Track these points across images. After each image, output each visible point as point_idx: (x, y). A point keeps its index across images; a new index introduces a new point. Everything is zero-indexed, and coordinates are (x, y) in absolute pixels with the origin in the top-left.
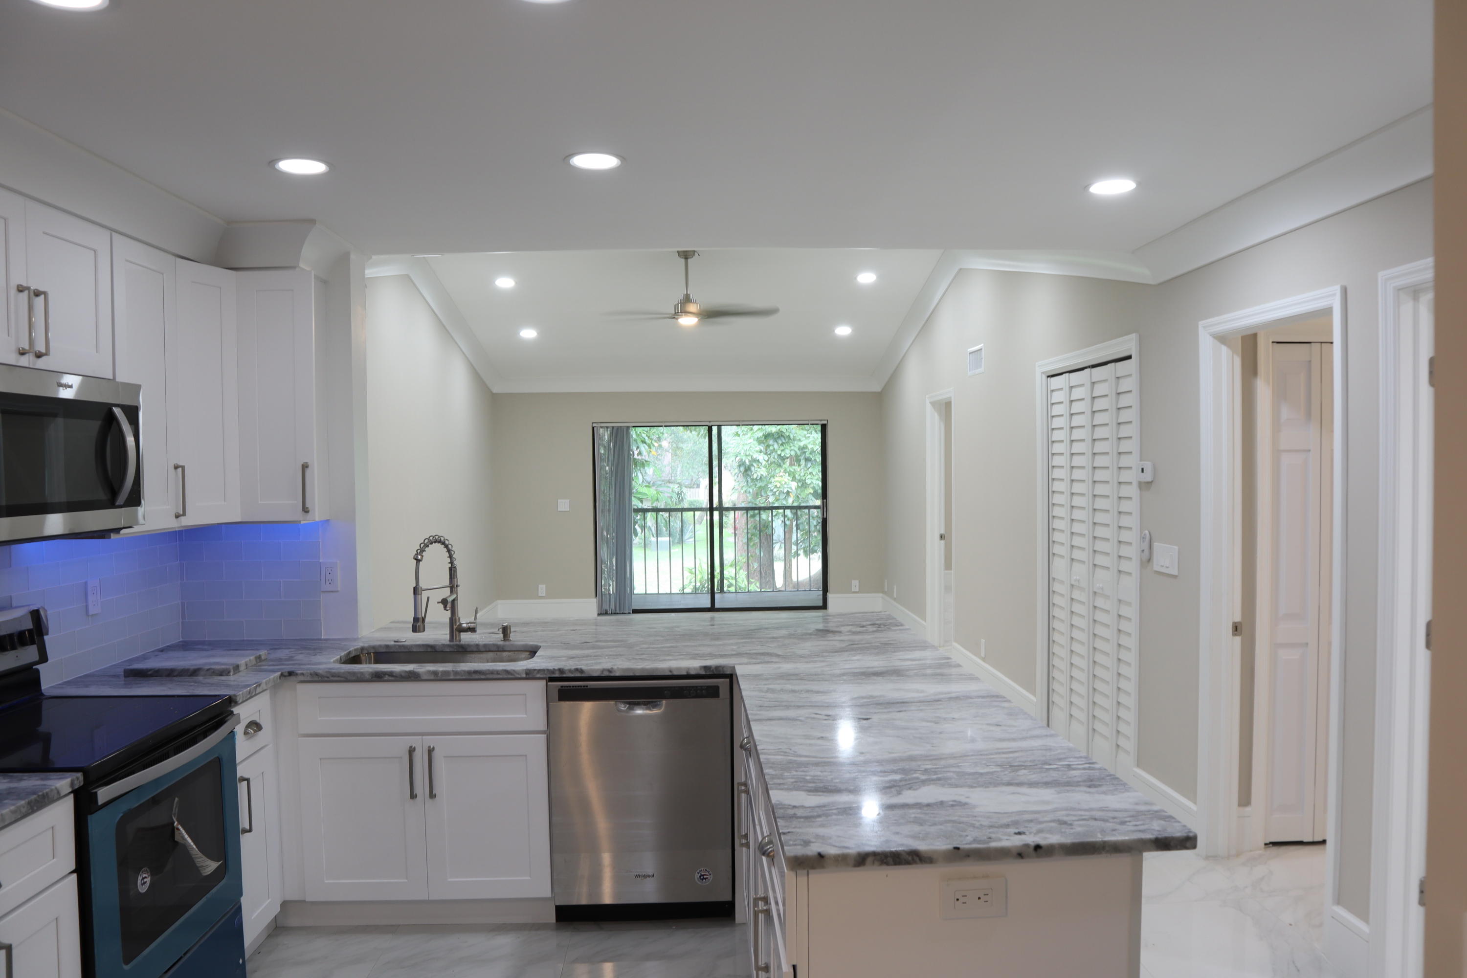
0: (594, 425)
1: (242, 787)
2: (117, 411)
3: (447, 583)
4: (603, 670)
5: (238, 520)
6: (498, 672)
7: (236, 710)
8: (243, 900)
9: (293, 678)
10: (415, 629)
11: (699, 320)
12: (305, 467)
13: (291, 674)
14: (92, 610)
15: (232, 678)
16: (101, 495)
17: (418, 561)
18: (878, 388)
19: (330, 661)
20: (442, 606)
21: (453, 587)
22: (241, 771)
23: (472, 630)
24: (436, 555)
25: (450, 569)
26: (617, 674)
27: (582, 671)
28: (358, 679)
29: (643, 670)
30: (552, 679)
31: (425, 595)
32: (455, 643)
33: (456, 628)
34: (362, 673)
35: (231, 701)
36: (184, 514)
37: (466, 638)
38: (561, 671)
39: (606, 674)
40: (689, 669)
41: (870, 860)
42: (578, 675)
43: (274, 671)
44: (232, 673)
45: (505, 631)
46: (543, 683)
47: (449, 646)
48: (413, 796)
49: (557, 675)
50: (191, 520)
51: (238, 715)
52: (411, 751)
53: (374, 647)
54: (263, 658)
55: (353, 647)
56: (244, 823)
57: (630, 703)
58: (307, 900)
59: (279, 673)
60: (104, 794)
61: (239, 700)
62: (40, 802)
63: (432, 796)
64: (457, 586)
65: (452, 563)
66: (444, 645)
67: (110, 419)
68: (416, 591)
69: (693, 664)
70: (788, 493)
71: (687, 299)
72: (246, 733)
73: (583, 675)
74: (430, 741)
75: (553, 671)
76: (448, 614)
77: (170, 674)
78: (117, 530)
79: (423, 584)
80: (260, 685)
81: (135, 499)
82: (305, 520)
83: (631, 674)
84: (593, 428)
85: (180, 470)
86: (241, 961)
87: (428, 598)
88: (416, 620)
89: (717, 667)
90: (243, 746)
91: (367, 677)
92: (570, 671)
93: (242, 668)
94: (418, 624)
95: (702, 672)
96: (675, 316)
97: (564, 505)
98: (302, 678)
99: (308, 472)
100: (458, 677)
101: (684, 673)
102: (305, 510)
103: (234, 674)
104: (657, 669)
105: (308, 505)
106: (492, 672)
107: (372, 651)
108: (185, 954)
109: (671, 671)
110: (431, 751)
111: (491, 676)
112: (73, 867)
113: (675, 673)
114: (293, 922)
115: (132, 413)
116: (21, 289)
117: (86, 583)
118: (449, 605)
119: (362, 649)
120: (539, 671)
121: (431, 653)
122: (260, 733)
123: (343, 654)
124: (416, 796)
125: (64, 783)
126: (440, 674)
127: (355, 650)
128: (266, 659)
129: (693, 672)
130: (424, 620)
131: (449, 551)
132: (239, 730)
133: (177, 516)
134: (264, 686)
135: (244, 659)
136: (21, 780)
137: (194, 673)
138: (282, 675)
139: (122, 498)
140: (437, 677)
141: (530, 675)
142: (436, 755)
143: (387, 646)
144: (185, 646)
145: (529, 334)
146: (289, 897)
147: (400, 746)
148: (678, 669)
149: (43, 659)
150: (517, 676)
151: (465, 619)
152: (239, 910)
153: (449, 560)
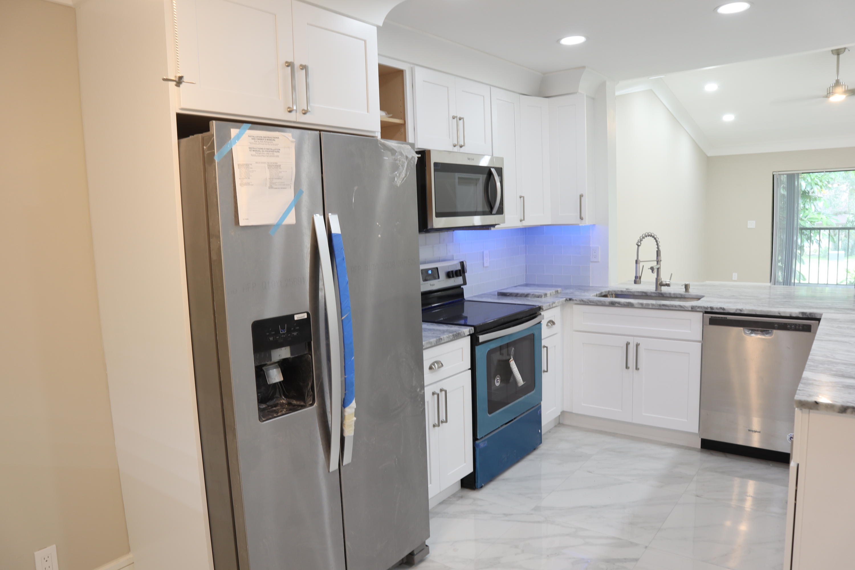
0: (774, 173)
1: (544, 351)
2: (493, 170)
3: (655, 259)
4: (737, 310)
5: (550, 223)
6: (675, 306)
7: (542, 313)
8: (543, 404)
9: (571, 302)
10: (635, 282)
12: (581, 196)
13: (570, 299)
14: (485, 265)
15: (543, 299)
16: (487, 209)
17: (638, 246)
19: (591, 296)
20: (651, 271)
21: (658, 262)
22: (544, 343)
23: (668, 285)
24: (649, 244)
25: (657, 251)
26: (745, 312)
27: (724, 309)
28: (603, 304)
29: (761, 311)
30: (706, 312)
31: (641, 264)
32: (658, 291)
33: (659, 284)
34: (604, 302)
35: (540, 308)
36: (524, 220)
37: (664, 289)
38: (712, 308)
39: (738, 312)
40: (791, 313)
41: (849, 411)
42: (722, 311)
43: (562, 298)
44: (543, 297)
45: (687, 287)
46: (701, 314)
47: (654, 293)
48: (627, 367)
49: (709, 310)
50: (529, 222)
51: (543, 315)
52: (628, 344)
53: (615, 291)
54: (559, 292)
55: (604, 290)
56: (544, 368)
57: (752, 330)
58: (574, 412)
59: (565, 299)
60: (482, 338)
61: (544, 308)
62: (457, 336)
63: (637, 369)
64: (661, 261)
65: (658, 248)
66: (652, 293)
67: (490, 174)
68: (637, 262)
69: (795, 311)
71: (837, 84)
72: (547, 325)
73: (725, 311)
74: (638, 340)
75: (707, 308)
76: (655, 275)
77: (516, 295)
78: (494, 226)
79: (640, 259)
80: (555, 303)
81: (501, 211)
82: (582, 224)
83: (754, 313)
84: (773, 176)
85: (522, 198)
86: (540, 431)
87: (643, 266)
88: (636, 277)
89: (810, 314)
90: (545, 331)
91: (607, 303)
92: (717, 308)
93: (548, 295)
94: (637, 280)
95: (801, 316)
96: (828, 95)
97: (752, 224)
98: (576, 302)
99: (583, 199)
100: (654, 307)
101: (788, 315)
102: (581, 218)
103: (544, 297)
104: (771, 312)
105: (583, 215)
106: (672, 306)
107: (614, 293)
108: (514, 419)
109: (779, 313)
110: (637, 345)
111: (672, 308)
112: (469, 367)
113: (783, 315)
114: (567, 422)
115: (500, 171)
116: (454, 118)
117: (483, 252)
118: (657, 270)
119: (609, 292)
120: (699, 307)
121: (645, 295)
122: (554, 326)
123: (598, 293)
124: (629, 368)
125: (466, 331)
126: (644, 305)
127: (605, 292)
128: (560, 293)
129: (794, 315)
130: (640, 278)
131: (657, 241)
132: (544, 323)
133: (521, 221)
134: (556, 304)
135: (550, 292)
137: (526, 296)
138: (566, 300)
139: (495, 210)
140: (643, 307)
141: (693, 309)
142: (641, 348)
143: (622, 291)
144: (527, 285)
145: (729, 118)
146: (565, 409)
147: (624, 340)
148: (784, 312)
149: (465, 283)
150: (686, 309)
151: (665, 279)
152: (540, 407)
153: (656, 246)
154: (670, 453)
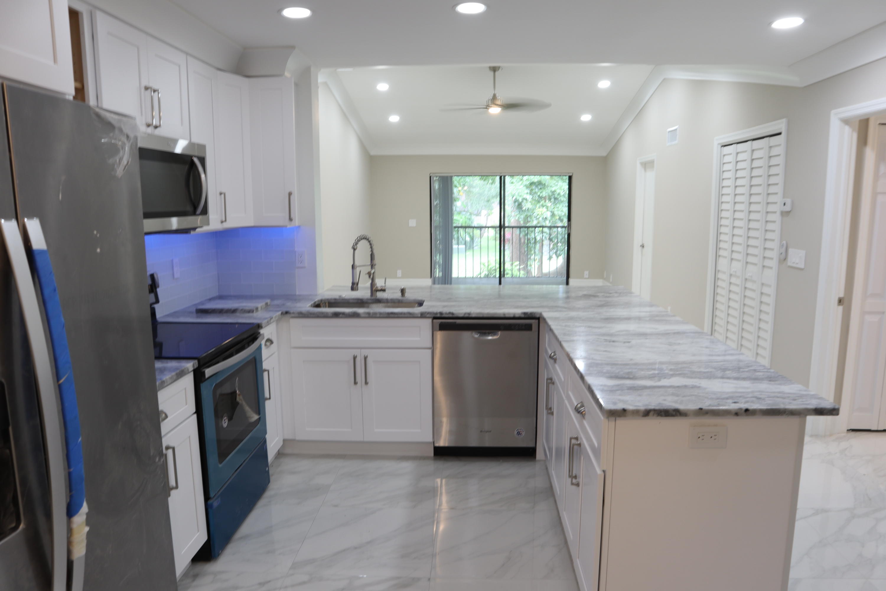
0: (431, 175)
1: (265, 374)
2: (196, 160)
3: (369, 263)
4: (465, 314)
5: (253, 225)
6: (404, 314)
7: (262, 331)
8: (267, 436)
9: (288, 315)
10: (353, 289)
11: (501, 109)
12: (290, 194)
13: (287, 313)
14: (176, 276)
15: (255, 314)
16: (189, 208)
17: (354, 249)
18: (604, 154)
19: (306, 307)
20: (367, 276)
21: (372, 266)
22: (265, 366)
23: (383, 290)
24: (363, 247)
25: (371, 254)
26: (473, 316)
27: (453, 314)
28: (325, 316)
29: (488, 314)
30: (435, 318)
31: (358, 270)
32: (373, 298)
33: (374, 289)
34: (327, 313)
35: (259, 326)
36: (225, 221)
37: (380, 295)
38: (441, 313)
39: (467, 316)
40: (514, 314)
41: (651, 413)
42: (451, 316)
43: (278, 311)
44: (255, 311)
45: (403, 291)
46: (430, 320)
47: (370, 299)
48: (355, 383)
49: (438, 315)
50: (229, 225)
51: (263, 334)
52: (355, 358)
53: (328, 300)
54: (269, 304)
55: (317, 299)
56: (267, 395)
57: (480, 333)
58: (298, 438)
59: (280, 313)
60: (209, 372)
61: (263, 325)
62: (181, 374)
63: (366, 383)
64: (375, 265)
65: (372, 251)
66: (368, 299)
67: (193, 164)
68: (353, 267)
69: (518, 311)
70: (546, 218)
71: (494, 98)
72: (265, 345)
73: (454, 316)
74: (365, 352)
75: (436, 314)
76: (370, 282)
77: (221, 312)
78: (194, 229)
79: (357, 263)
80: (272, 318)
81: (205, 211)
82: (290, 225)
83: (481, 316)
84: (430, 177)
85: (223, 195)
86: (267, 469)
87: (360, 272)
88: (353, 284)
89: (531, 313)
90: (265, 353)
91: (330, 315)
92: (446, 313)
93: (259, 309)
94: (354, 286)
95: (523, 316)
96: (487, 107)
97: (413, 223)
98: (293, 315)
99: (292, 197)
100: (381, 316)
101: (512, 316)
102: (291, 219)
103: (256, 312)
104: (496, 314)
105: (292, 216)
106: (401, 313)
108: (244, 462)
109: (504, 315)
110: (366, 358)
111: (401, 316)
112: (194, 410)
113: (507, 316)
114: (288, 451)
115: (202, 160)
116: (146, 88)
117: (172, 261)
118: (371, 276)
119: (321, 300)
120: (428, 313)
121: (361, 303)
122: (272, 345)
123: (313, 302)
124: (357, 383)
125: (190, 365)
126: (371, 314)
127: (318, 301)
128: (270, 305)
129: (517, 316)
130: (357, 284)
131: (371, 244)
132: (263, 342)
133: (222, 222)
134: (274, 319)
135: (260, 304)
136: (167, 363)
137: (234, 311)
138: (282, 313)
139: (199, 210)
140: (370, 316)
141: (423, 316)
142: (369, 360)
143: (335, 299)
144: (221, 297)
145: (394, 119)
146: (287, 437)
147: (348, 355)
148: (509, 314)
149: (157, 301)
150: (415, 316)
151: (379, 283)
152: (265, 442)
153: (370, 250)
154: (407, 466)
